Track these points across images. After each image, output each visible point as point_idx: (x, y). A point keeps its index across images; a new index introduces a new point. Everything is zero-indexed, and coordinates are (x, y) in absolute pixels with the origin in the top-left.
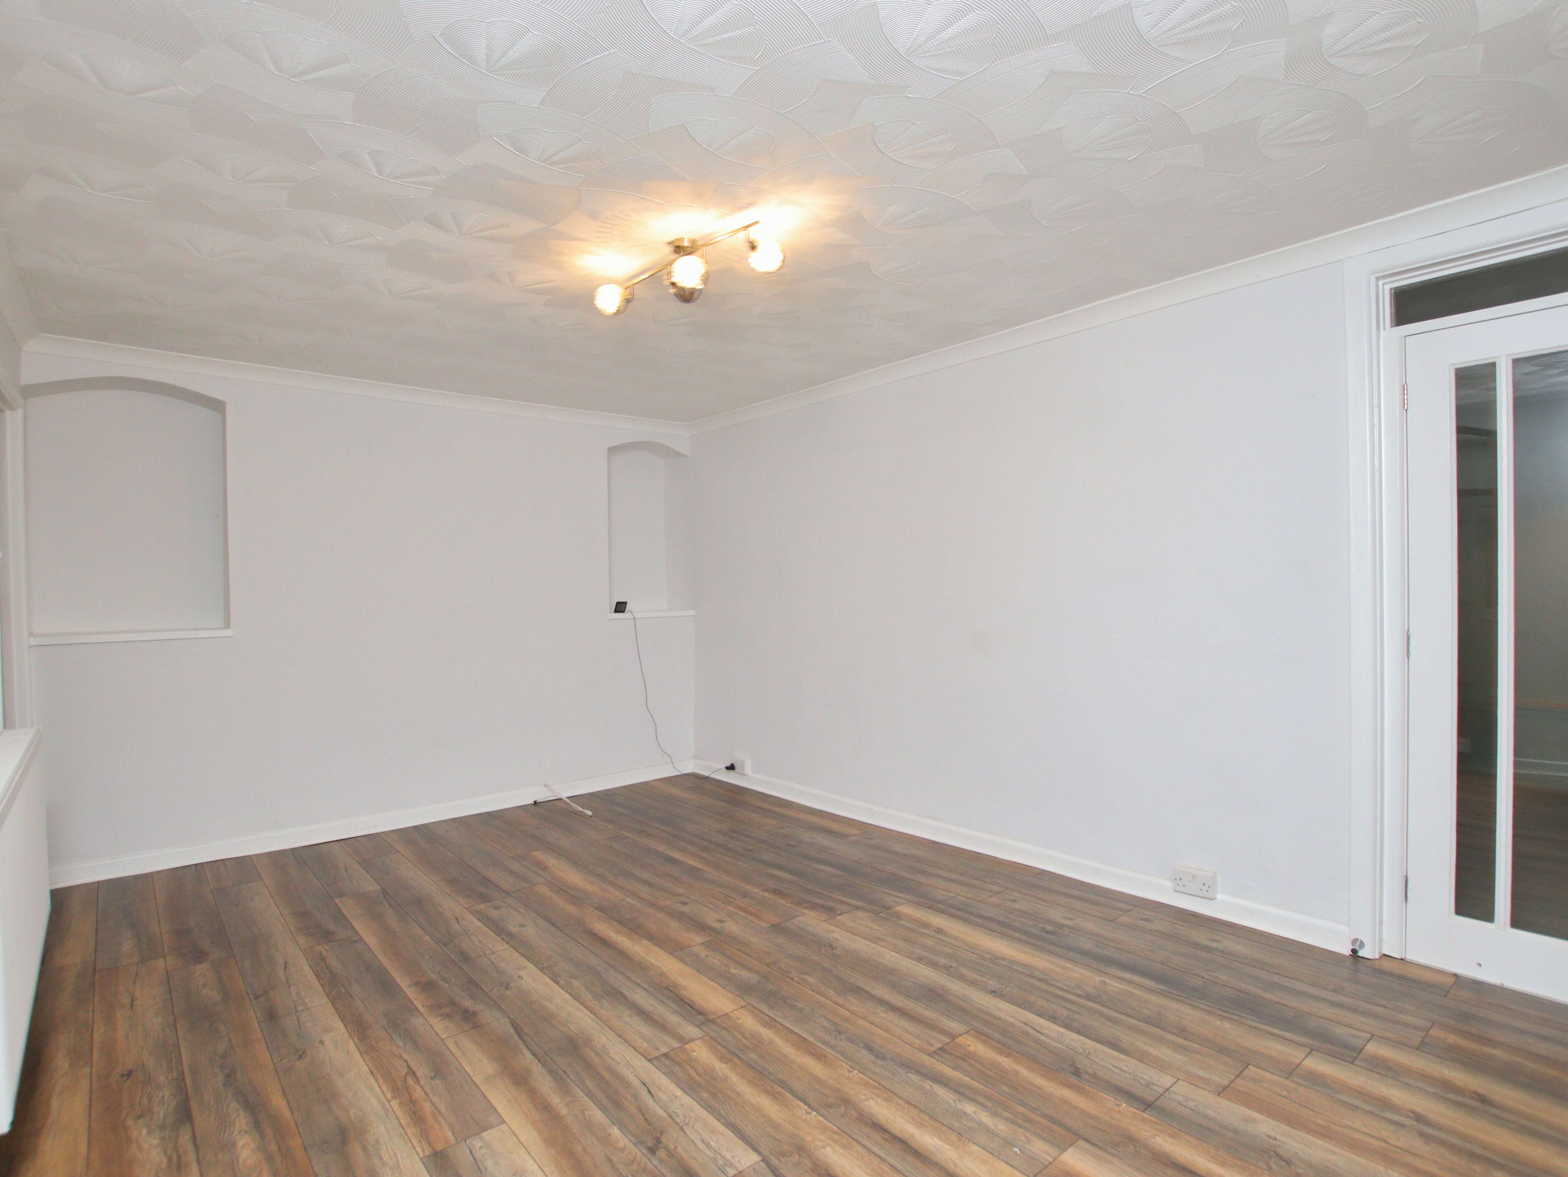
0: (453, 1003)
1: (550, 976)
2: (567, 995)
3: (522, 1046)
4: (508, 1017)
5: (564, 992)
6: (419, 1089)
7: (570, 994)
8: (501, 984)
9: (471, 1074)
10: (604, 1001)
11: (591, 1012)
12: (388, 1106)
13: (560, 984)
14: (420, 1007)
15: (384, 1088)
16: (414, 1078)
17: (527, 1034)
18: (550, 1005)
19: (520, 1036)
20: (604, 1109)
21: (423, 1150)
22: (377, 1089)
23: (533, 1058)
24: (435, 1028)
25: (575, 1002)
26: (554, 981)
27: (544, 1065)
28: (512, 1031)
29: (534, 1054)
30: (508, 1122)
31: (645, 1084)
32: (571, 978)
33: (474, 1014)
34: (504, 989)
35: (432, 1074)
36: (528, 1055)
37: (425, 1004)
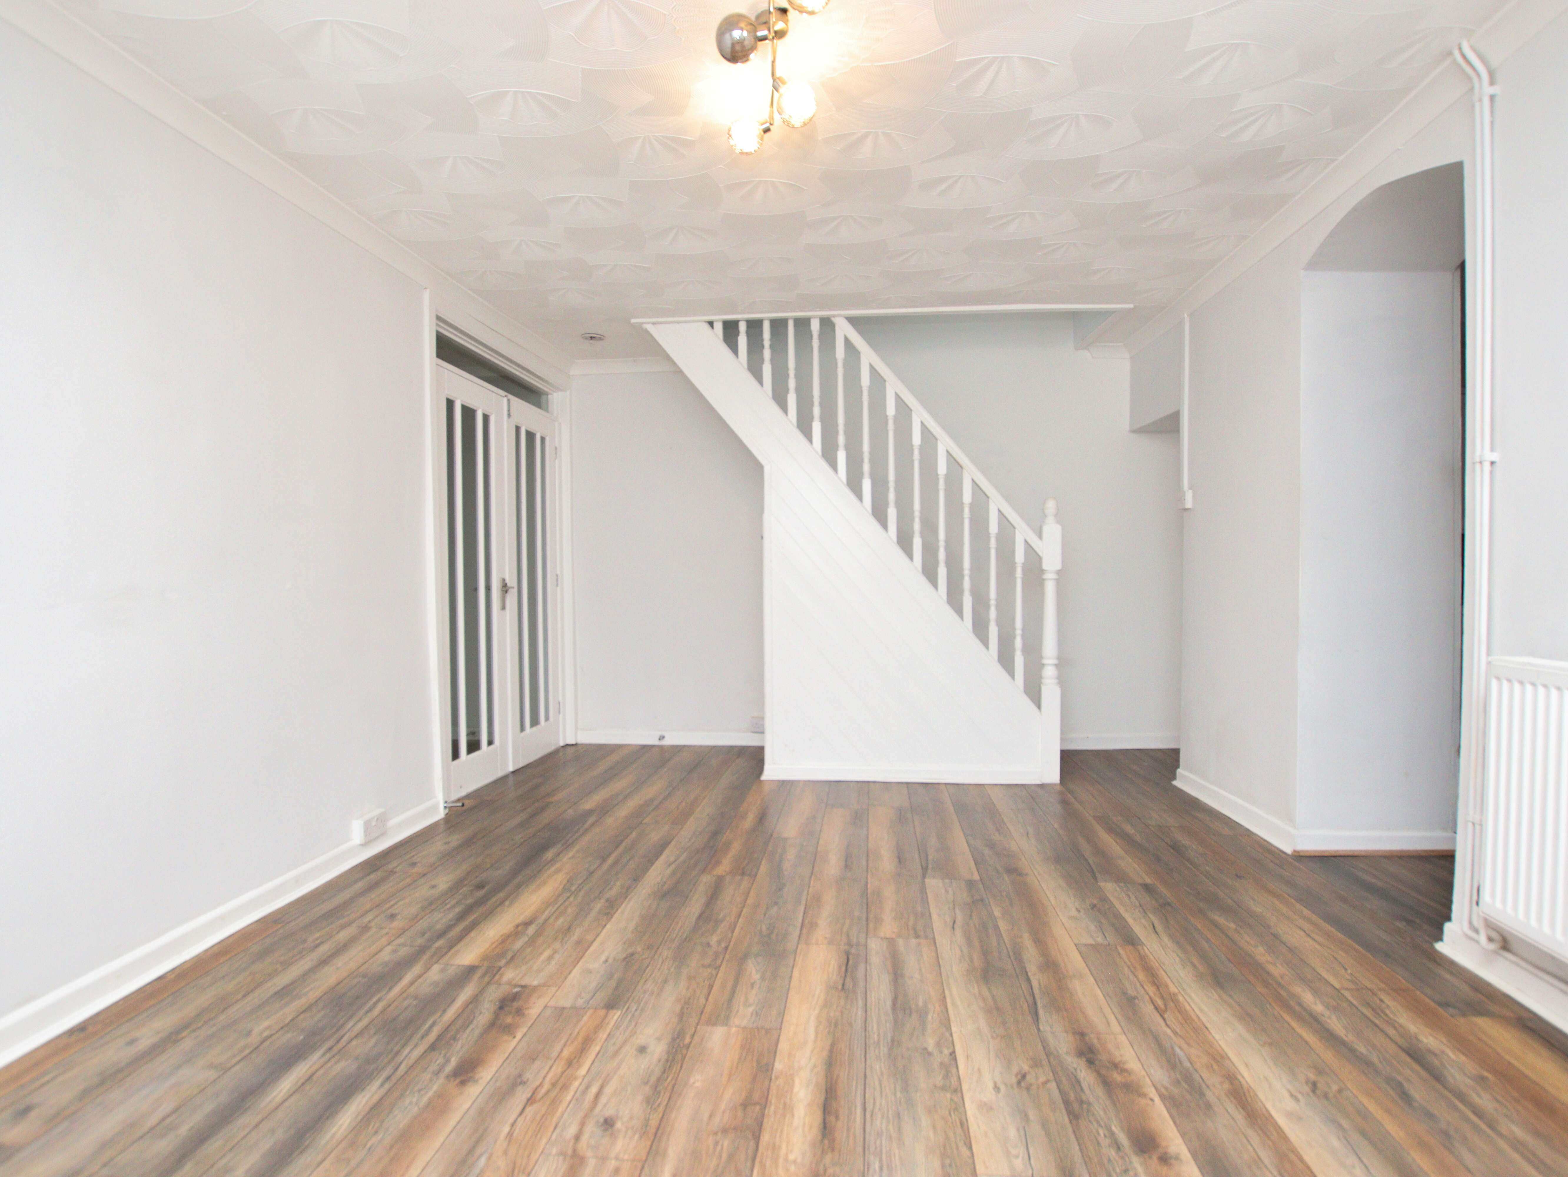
0: (1106, 1083)
1: (954, 1070)
2: (954, 1029)
3: (1036, 991)
4: (1039, 1029)
5: (955, 1036)
6: (1151, 993)
7: (949, 1028)
8: (1028, 1089)
9: (1096, 986)
10: (921, 1004)
11: (945, 997)
12: (1179, 989)
13: (951, 1050)
14: (1157, 1099)
15: (1188, 1007)
16: (1156, 1005)
17: (1027, 1001)
18: (983, 1023)
19: (1035, 1003)
20: (996, 927)
21: (1143, 949)
22: (1196, 1010)
23: (1032, 978)
24: (1134, 1054)
25: (952, 1017)
26: (955, 1059)
27: (1025, 968)
28: (1041, 1012)
29: (1028, 980)
30: (1073, 945)
31: (953, 928)
32: (930, 1054)
33: (1080, 1054)
34: (1028, 1077)
35: (1137, 1001)
36: (1035, 984)
37: (1150, 1102)
